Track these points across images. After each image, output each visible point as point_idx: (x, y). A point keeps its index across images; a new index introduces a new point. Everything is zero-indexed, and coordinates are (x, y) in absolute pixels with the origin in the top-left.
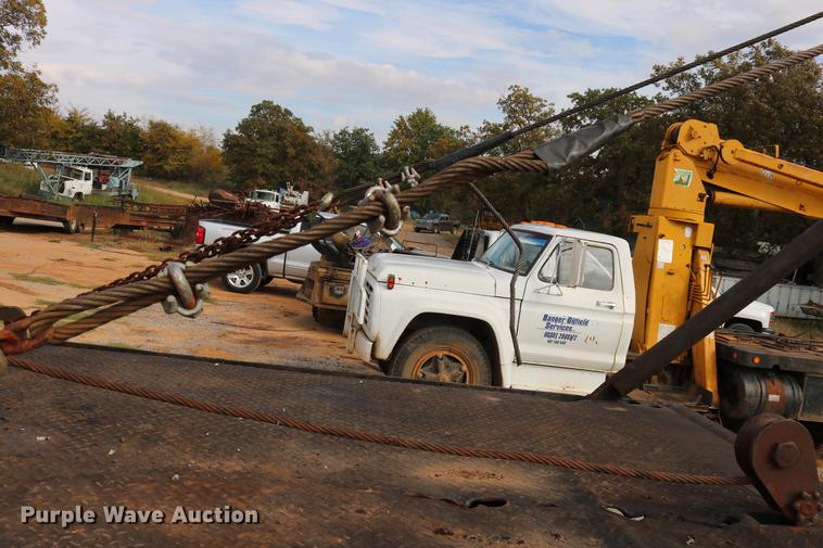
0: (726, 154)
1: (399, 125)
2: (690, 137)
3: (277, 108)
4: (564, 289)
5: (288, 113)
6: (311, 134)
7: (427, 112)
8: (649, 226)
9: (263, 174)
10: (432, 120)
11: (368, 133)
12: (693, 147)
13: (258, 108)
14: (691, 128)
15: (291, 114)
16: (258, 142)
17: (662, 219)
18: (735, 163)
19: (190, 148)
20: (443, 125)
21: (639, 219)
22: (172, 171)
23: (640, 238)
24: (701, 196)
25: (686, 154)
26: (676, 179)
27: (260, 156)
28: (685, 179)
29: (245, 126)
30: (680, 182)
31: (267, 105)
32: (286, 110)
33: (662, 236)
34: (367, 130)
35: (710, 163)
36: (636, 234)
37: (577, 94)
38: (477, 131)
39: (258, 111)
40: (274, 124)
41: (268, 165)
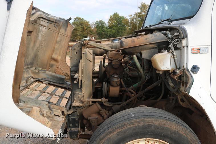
1: (110, 17)
3: (80, 18)
6: (89, 23)
7: (117, 13)
9: (79, 35)
10: (118, 15)
11: (103, 21)
15: (83, 19)
20: (121, 16)
27: (78, 31)
32: (82, 18)
34: (103, 20)
38: (134, 15)
39: (75, 20)
40: (80, 22)
41: (80, 33)
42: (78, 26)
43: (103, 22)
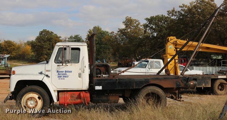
0: (178, 42)
1: (89, 32)
2: (171, 40)
3: (48, 32)
4: (152, 69)
5: (52, 33)
6: (61, 39)
7: (98, 27)
8: (166, 57)
9: (46, 54)
10: (100, 29)
11: (79, 36)
12: (172, 41)
13: (42, 32)
14: (171, 38)
15: (53, 33)
16: (43, 44)
17: (168, 55)
18: (180, 43)
19: (19, 48)
20: (104, 31)
21: (164, 56)
22: (14, 57)
23: (165, 59)
24: (175, 50)
25: (171, 43)
26: (170, 47)
27: (45, 48)
28: (171, 47)
29: (38, 39)
30: (170, 48)
31: (44, 31)
32: (51, 32)
33: (168, 58)
34: (79, 35)
35: (175, 44)
36: (164, 59)
37: (147, 18)
38: (117, 32)
39: (42, 33)
40: (48, 37)
41: (48, 51)
42: (45, 42)
43: (79, 38)
